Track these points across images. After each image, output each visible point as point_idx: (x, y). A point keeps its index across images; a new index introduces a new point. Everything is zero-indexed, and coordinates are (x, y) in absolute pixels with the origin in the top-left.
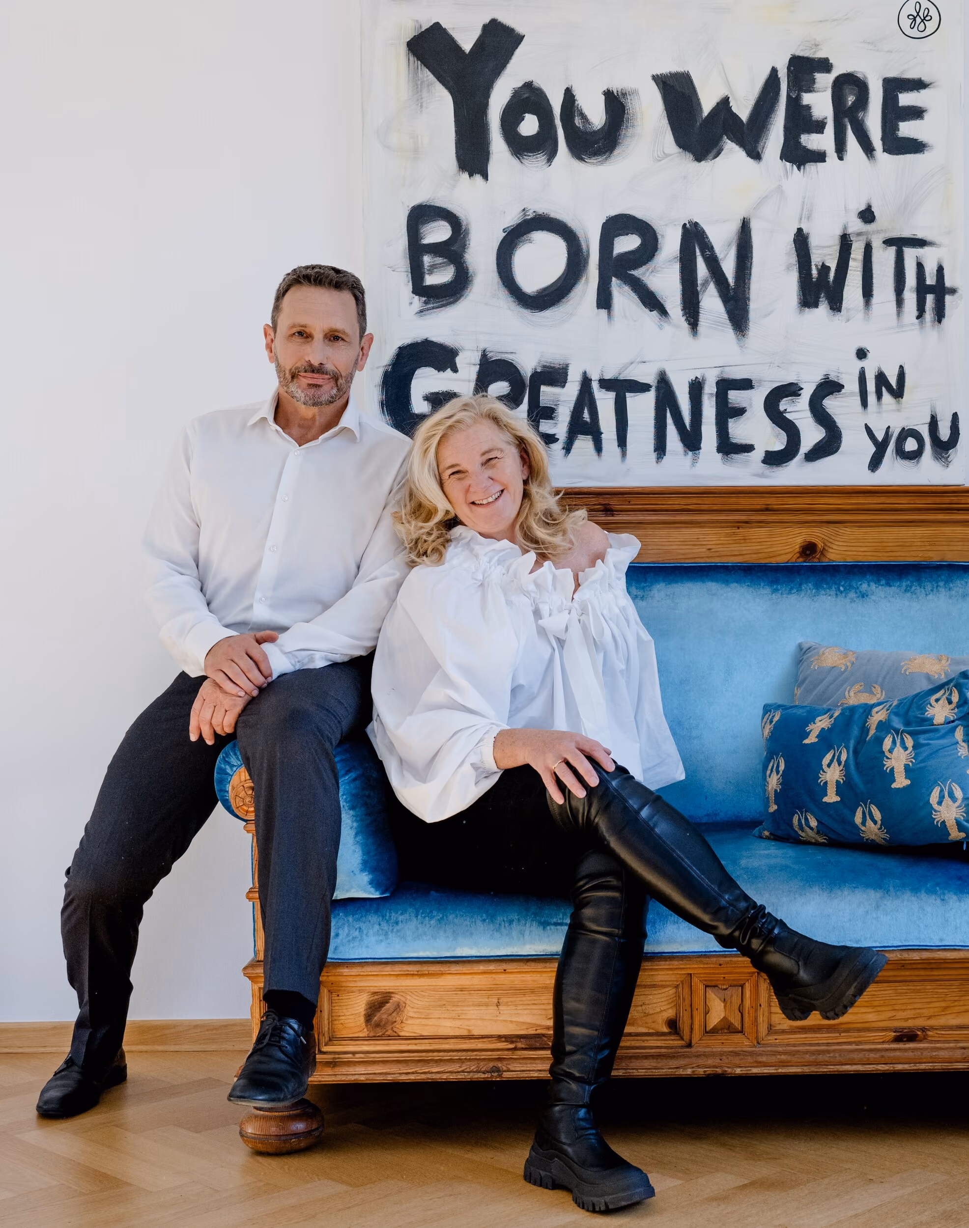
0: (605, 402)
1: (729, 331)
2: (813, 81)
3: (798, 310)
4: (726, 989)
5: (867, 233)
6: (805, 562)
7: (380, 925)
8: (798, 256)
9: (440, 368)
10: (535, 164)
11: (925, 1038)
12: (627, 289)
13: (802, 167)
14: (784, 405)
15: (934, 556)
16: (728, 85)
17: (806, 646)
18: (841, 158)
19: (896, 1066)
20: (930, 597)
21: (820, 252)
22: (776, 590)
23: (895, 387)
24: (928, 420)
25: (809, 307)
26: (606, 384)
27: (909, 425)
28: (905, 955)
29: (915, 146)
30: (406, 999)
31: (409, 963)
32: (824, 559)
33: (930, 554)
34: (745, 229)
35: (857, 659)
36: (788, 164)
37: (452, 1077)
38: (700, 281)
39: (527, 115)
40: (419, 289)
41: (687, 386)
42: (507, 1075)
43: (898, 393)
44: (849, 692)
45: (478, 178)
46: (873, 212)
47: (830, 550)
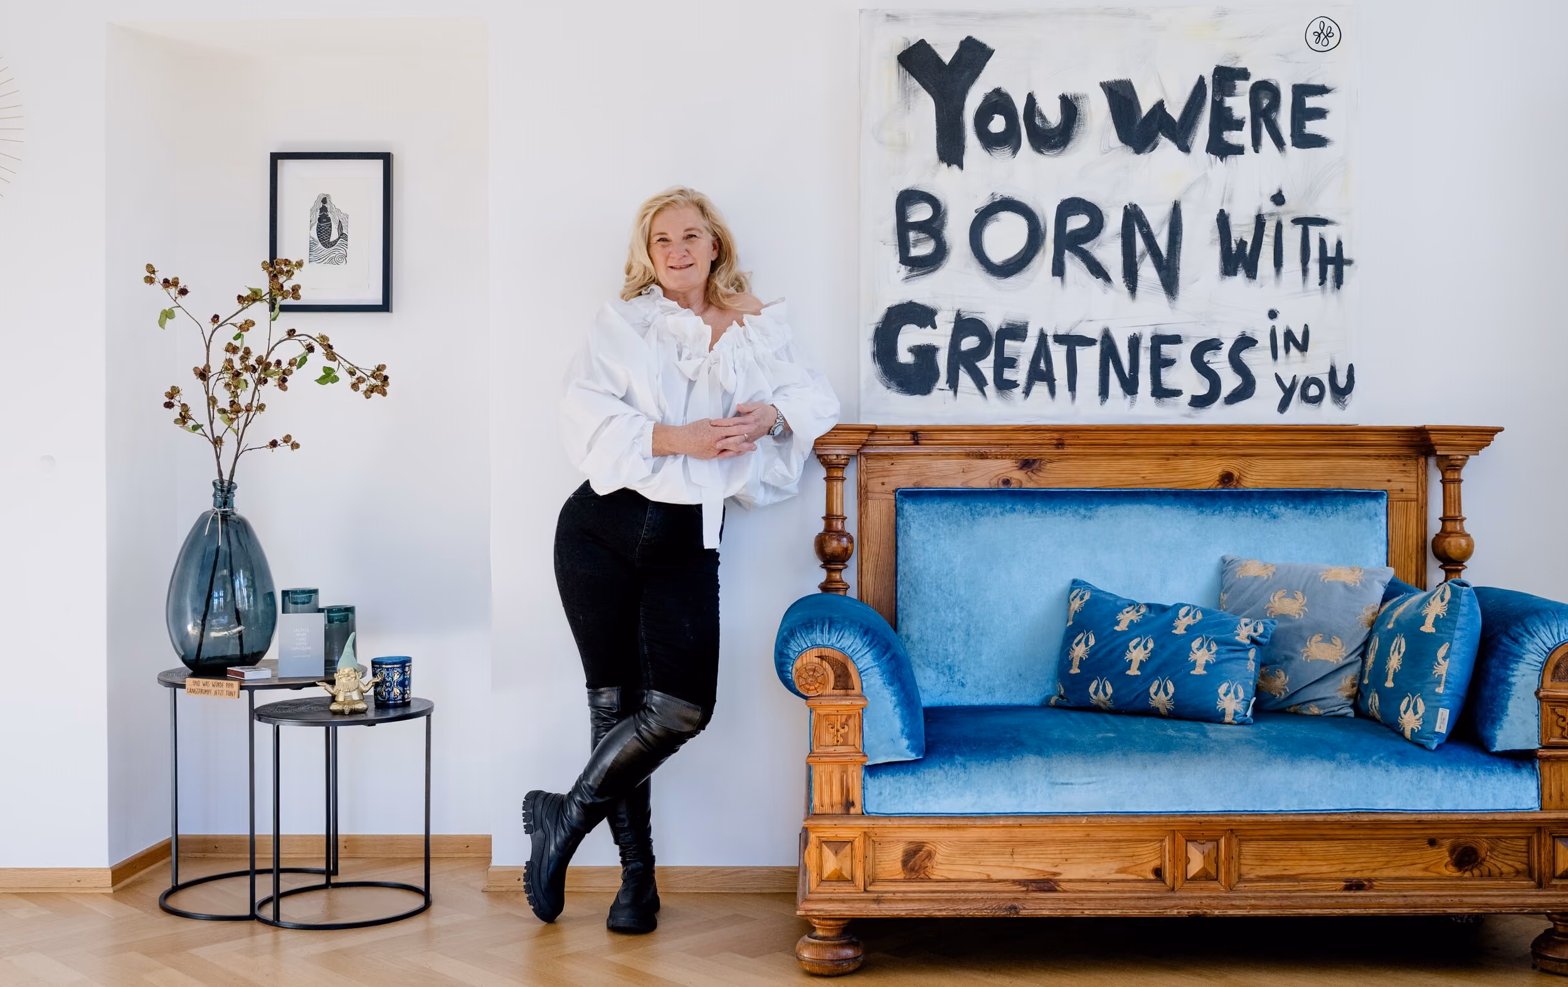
0: (1058, 353)
1: (1162, 295)
2: (1234, 87)
3: (1220, 277)
4: (1204, 844)
5: (1278, 214)
6: (1223, 488)
7: (916, 785)
8: (1220, 232)
9: (922, 325)
10: (1002, 158)
11: (1371, 888)
12: (1077, 260)
13: (1224, 159)
14: (1208, 357)
15: (1332, 484)
16: (1163, 90)
17: (1228, 559)
18: (1257, 151)
19: (1349, 910)
20: (1331, 518)
21: (1238, 229)
22: (1202, 512)
23: (1300, 342)
24: (1328, 369)
25: (1229, 276)
26: (1059, 339)
27: (1312, 374)
28: (1356, 817)
29: (1319, 141)
30: (936, 848)
31: (940, 818)
32: (1239, 486)
33: (1327, 483)
34: (1176, 210)
35: (1277, 569)
36: (1212, 156)
37: (978, 914)
38: (1138, 254)
39: (996, 115)
40: (906, 259)
41: (1127, 340)
42: (1023, 913)
43: (1303, 347)
44: (1273, 597)
45: (955, 167)
46: (1283, 196)
47: (1244, 478)
